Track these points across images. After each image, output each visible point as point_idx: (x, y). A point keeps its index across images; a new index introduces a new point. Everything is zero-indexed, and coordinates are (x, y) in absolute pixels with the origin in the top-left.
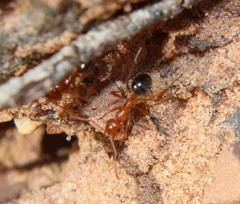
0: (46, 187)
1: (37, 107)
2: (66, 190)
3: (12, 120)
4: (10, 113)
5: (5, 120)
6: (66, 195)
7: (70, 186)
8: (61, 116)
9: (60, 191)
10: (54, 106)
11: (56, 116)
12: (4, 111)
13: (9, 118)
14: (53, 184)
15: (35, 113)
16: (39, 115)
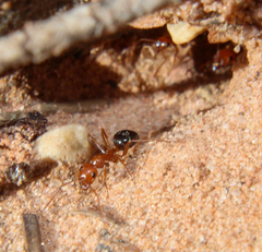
0: (205, 111)
1: (198, 8)
2: (231, 113)
3: (165, 25)
4: (163, 17)
5: (156, 25)
6: (232, 120)
7: (237, 108)
8: (229, 19)
9: (224, 114)
10: (219, 5)
11: (222, 19)
12: (156, 14)
13: (162, 23)
14: (214, 107)
15: (195, 15)
16: (200, 18)
